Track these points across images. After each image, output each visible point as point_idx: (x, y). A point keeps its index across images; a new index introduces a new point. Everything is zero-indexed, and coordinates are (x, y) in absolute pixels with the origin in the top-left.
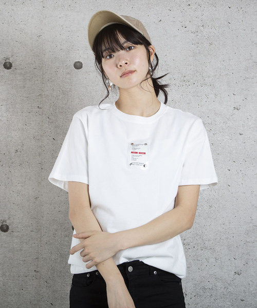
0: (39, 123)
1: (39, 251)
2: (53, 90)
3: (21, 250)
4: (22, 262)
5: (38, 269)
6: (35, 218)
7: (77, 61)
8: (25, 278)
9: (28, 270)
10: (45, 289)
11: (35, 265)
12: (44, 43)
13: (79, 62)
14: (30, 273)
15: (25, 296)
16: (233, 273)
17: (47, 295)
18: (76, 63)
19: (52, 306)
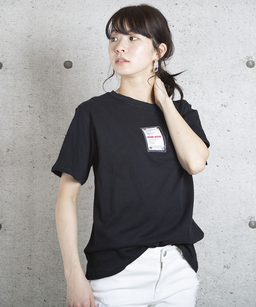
0: (30, 122)
1: (32, 249)
2: (44, 89)
3: (14, 248)
4: (15, 260)
5: (31, 267)
6: (27, 216)
7: (67, 60)
8: (18, 275)
9: (21, 267)
10: (38, 287)
11: (28, 262)
12: (34, 43)
13: (69, 61)
14: (24, 271)
15: (18, 294)
16: (222, 267)
17: (40, 292)
18: (66, 62)
19: (45, 303)
